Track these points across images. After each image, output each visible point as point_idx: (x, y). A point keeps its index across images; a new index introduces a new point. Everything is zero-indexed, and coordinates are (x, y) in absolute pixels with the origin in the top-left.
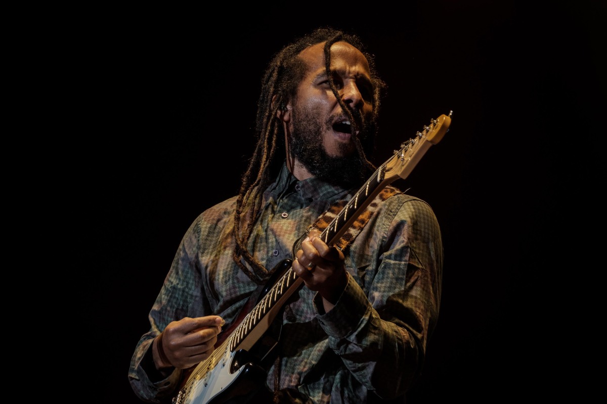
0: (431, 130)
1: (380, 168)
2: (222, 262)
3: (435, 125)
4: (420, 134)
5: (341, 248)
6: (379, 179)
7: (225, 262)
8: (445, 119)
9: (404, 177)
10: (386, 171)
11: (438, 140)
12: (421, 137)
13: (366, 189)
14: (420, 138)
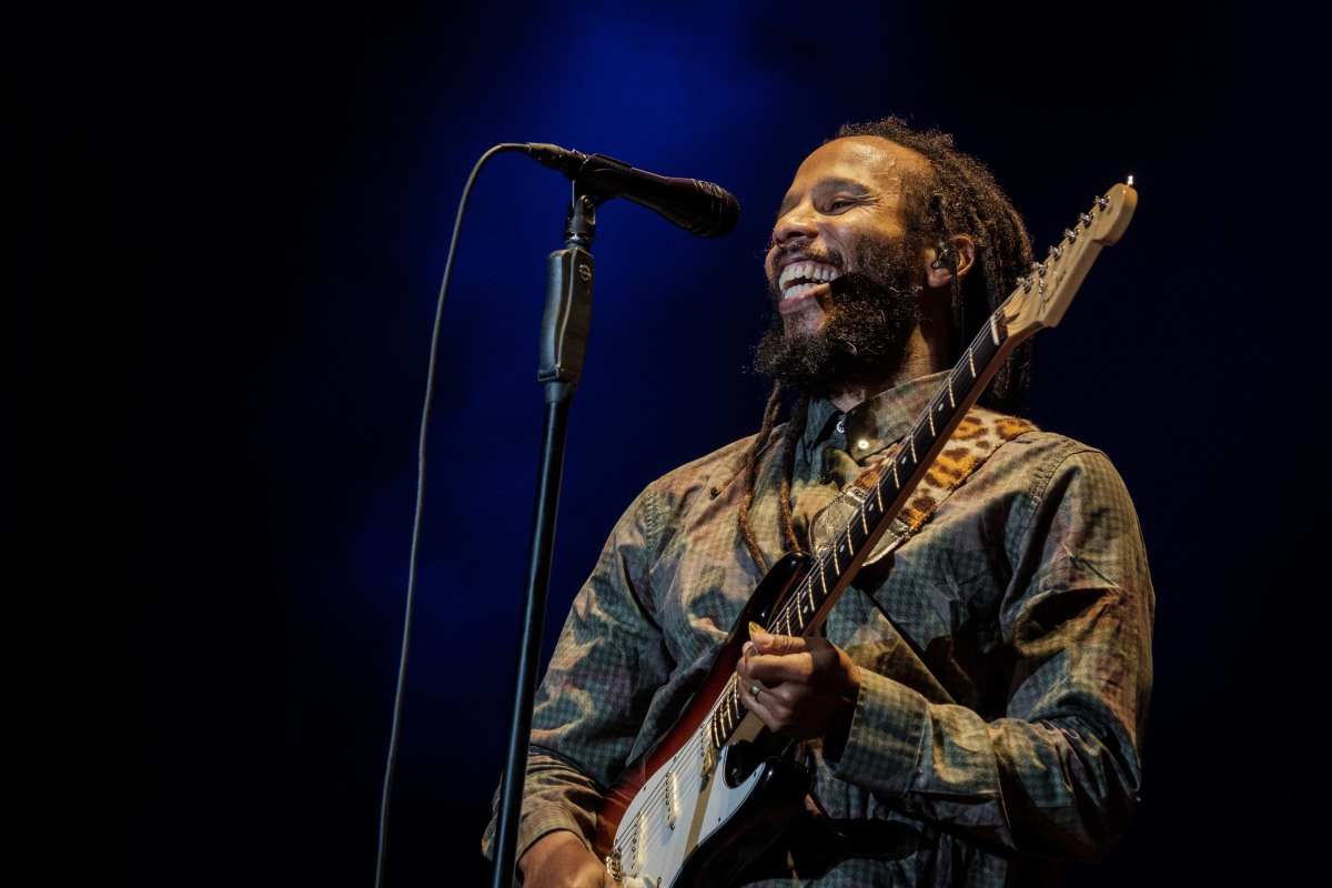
0: (1094, 222)
1: (993, 320)
2: (689, 569)
3: (1103, 208)
4: (1072, 234)
5: (910, 526)
6: (996, 340)
7: (697, 567)
8: (1123, 195)
9: (1054, 323)
10: (1007, 322)
11: (1118, 235)
12: (1075, 239)
13: (969, 365)
14: (1072, 241)
